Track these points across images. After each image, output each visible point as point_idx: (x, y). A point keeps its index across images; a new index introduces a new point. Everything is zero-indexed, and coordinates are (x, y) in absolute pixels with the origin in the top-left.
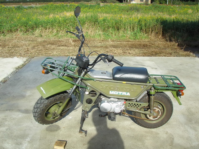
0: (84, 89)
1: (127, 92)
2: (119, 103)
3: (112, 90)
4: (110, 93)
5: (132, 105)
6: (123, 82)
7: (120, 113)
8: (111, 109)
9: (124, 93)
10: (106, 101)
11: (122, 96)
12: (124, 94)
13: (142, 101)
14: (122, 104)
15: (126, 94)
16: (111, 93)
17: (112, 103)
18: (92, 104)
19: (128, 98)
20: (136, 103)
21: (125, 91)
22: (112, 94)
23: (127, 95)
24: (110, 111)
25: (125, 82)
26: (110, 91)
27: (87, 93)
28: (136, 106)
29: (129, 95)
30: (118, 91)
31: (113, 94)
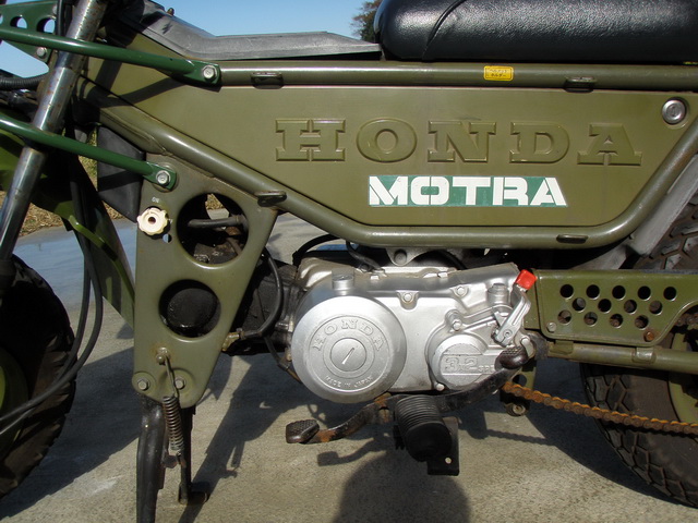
0: (124, 196)
1: (533, 169)
2: (475, 293)
3: (391, 167)
4: (374, 201)
5: (592, 304)
6: (491, 71)
7: (495, 380)
8: (401, 355)
9: (511, 181)
10: (343, 286)
11: (486, 215)
12: (510, 195)
13: (675, 258)
14: (499, 300)
15: (531, 193)
16: (381, 193)
17: (408, 295)
18: (221, 335)
19: (547, 237)
20: (632, 280)
21: (513, 167)
22: (395, 209)
23: (536, 202)
24: (393, 375)
25: (506, 72)
26: (374, 181)
27: (153, 221)
28: (604, 305)
29: (560, 201)
30: (449, 175)
31: (403, 201)
